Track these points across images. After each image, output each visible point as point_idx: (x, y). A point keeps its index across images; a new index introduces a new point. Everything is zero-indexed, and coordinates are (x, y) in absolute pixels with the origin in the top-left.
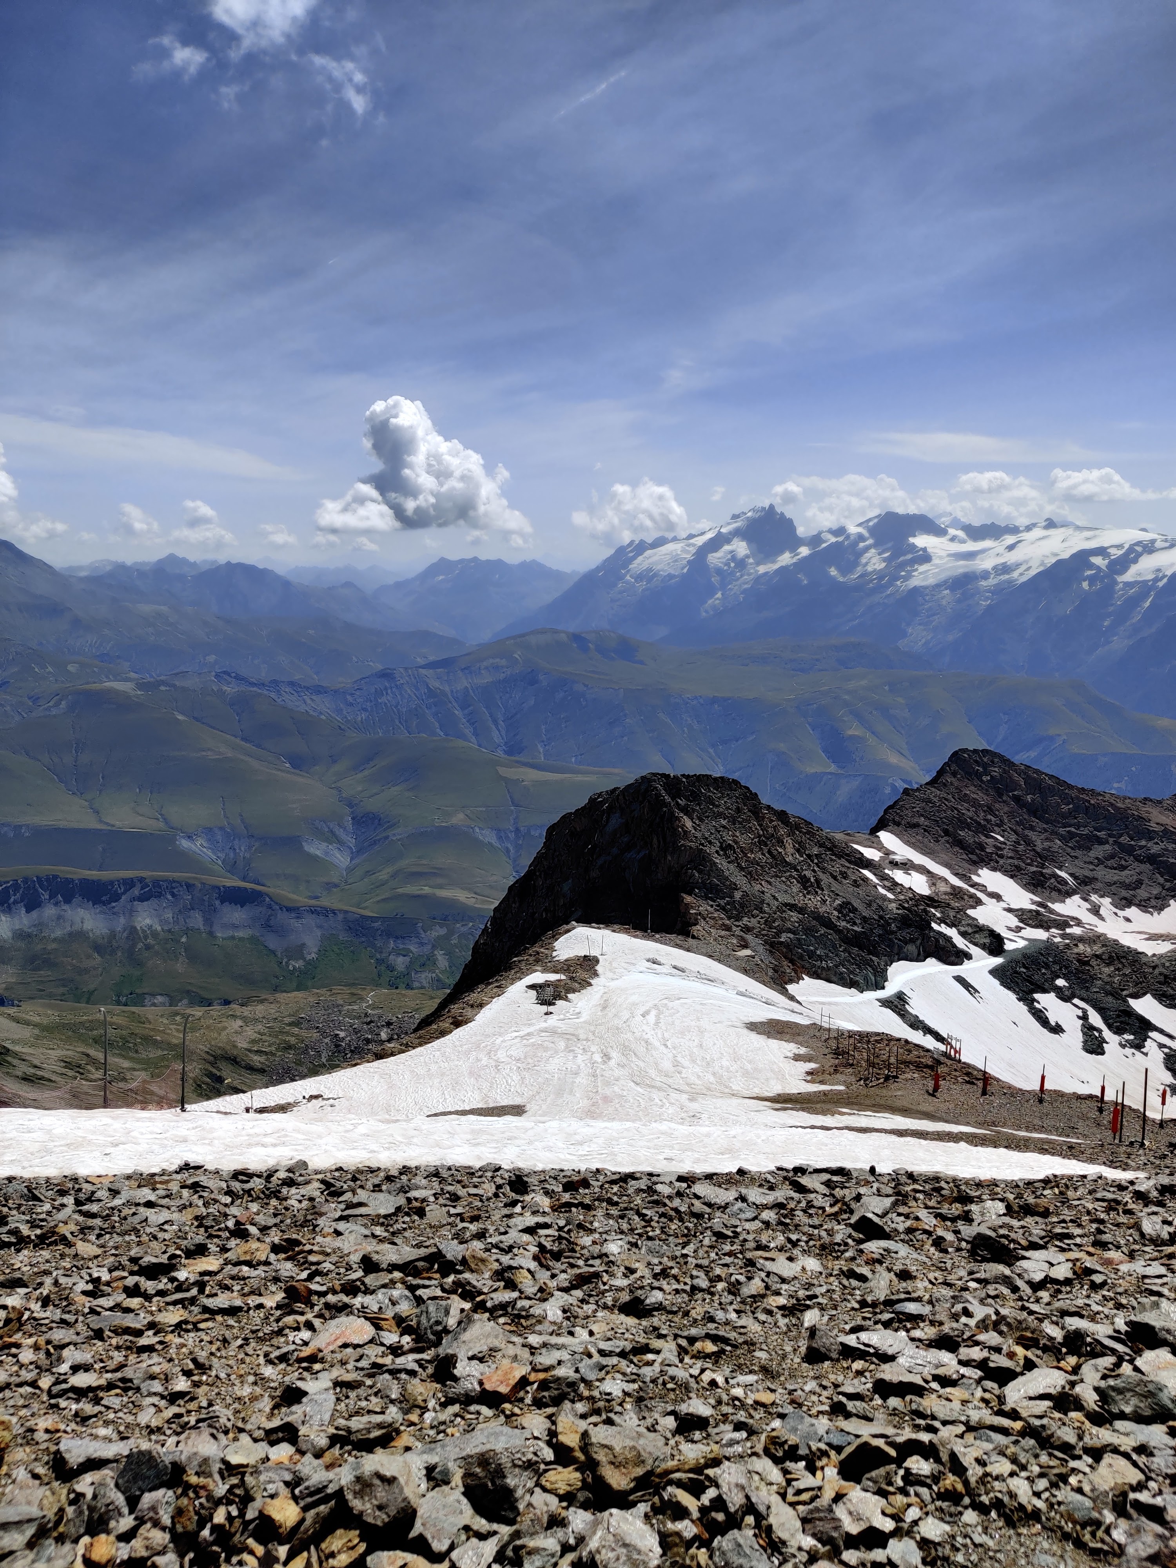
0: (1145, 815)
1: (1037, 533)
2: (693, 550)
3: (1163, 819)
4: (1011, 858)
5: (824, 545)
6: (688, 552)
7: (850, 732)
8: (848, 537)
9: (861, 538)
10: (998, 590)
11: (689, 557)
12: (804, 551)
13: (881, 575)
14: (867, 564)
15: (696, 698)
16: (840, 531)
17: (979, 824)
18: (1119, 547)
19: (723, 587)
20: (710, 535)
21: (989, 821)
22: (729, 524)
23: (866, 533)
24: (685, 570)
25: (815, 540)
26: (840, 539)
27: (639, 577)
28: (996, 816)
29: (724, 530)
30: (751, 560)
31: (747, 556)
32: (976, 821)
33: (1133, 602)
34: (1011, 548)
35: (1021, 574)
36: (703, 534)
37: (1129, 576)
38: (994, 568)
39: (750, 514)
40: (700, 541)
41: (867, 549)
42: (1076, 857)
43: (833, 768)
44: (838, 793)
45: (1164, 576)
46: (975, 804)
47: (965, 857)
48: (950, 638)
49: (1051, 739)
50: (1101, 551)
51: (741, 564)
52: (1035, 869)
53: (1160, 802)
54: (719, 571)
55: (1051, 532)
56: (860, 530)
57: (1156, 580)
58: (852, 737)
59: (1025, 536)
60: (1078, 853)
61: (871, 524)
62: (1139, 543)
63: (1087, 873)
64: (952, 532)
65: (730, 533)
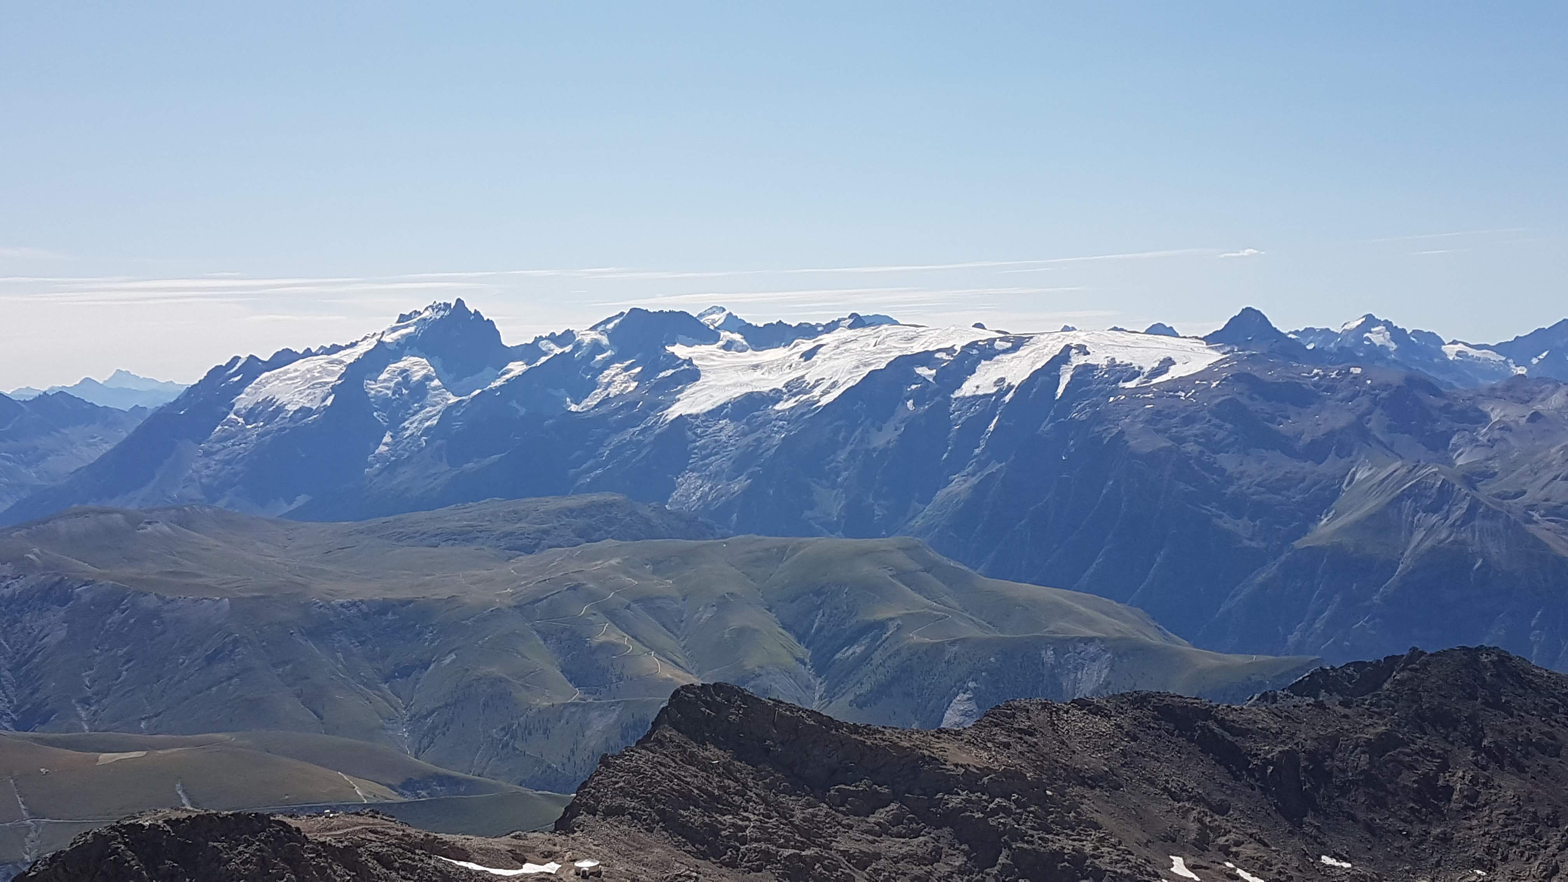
0: (938, 754)
1: (842, 333)
2: (340, 369)
3: (964, 758)
4: (757, 840)
5: (544, 359)
6: (331, 373)
7: (601, 639)
8: (578, 346)
9: (597, 347)
10: (791, 416)
11: (333, 379)
12: (517, 368)
13: (628, 403)
14: (609, 384)
15: (354, 604)
16: (568, 337)
17: (710, 795)
18: (950, 351)
19: (395, 425)
20: (368, 346)
21: (724, 789)
22: (394, 330)
23: (605, 340)
24: (329, 402)
25: (530, 351)
26: (568, 349)
27: (251, 415)
28: (737, 780)
29: (387, 339)
30: (436, 382)
31: (427, 378)
32: (706, 792)
33: (977, 424)
34: (808, 355)
35: (825, 393)
36: (353, 345)
37: (968, 388)
38: (786, 386)
39: (426, 314)
40: (349, 357)
41: (607, 364)
42: (851, 827)
43: (577, 695)
44: (588, 733)
45: (1010, 387)
46: (706, 766)
47: (689, 847)
48: (736, 487)
49: (882, 625)
50: (926, 358)
51: (419, 390)
52: (791, 851)
53: (958, 733)
54: (385, 403)
55: (858, 332)
56: (594, 335)
57: (1001, 393)
58: (602, 646)
59: (825, 338)
60: (852, 820)
61: (610, 326)
62: (973, 345)
63: (864, 848)
64: (726, 335)
65: (397, 342)
